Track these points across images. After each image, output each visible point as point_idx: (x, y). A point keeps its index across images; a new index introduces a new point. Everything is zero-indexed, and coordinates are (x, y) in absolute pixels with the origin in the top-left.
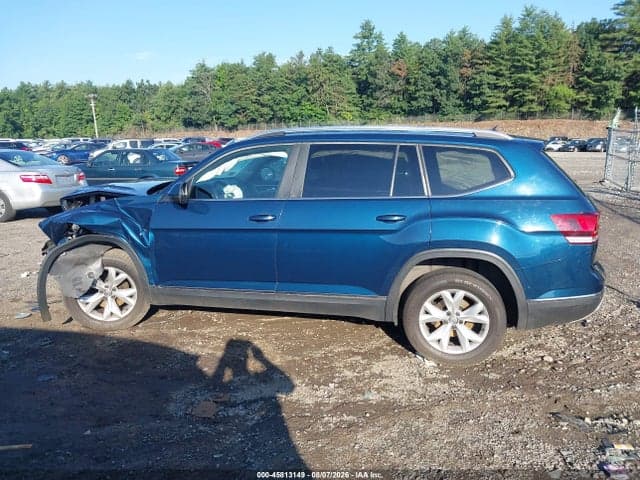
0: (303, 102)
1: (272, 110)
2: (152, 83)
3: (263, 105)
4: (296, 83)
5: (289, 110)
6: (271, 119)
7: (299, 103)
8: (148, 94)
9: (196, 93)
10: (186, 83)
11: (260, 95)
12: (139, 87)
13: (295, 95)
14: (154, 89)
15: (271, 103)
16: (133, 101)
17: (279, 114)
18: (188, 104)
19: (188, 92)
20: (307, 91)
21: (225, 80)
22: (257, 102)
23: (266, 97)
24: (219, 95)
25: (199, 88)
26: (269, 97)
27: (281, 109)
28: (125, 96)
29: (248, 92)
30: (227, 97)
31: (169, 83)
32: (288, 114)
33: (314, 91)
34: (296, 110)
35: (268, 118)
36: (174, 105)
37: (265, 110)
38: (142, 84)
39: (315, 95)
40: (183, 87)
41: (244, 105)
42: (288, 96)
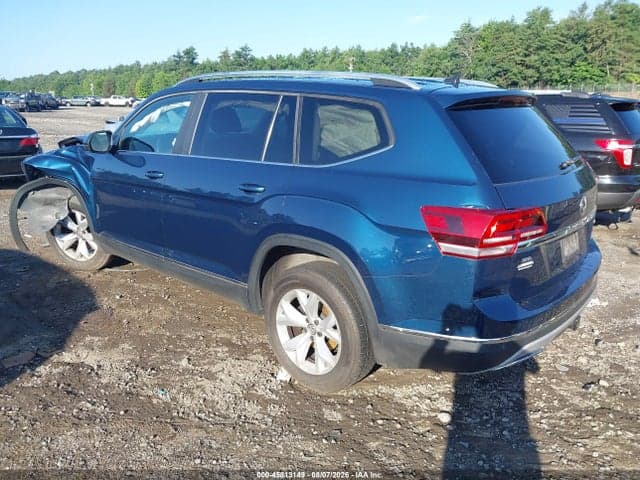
0: (578, 62)
1: (538, 71)
2: (415, 46)
3: (528, 67)
4: (573, 40)
5: (558, 71)
6: (535, 82)
7: (572, 63)
8: (410, 57)
9: (455, 55)
10: (449, 46)
11: (526, 56)
12: (403, 50)
13: (569, 54)
14: (416, 52)
15: (537, 64)
16: (395, 64)
17: (546, 76)
18: (447, 67)
19: (449, 54)
20: (585, 49)
21: (489, 41)
22: (523, 64)
23: (534, 57)
24: (480, 57)
25: (461, 50)
26: (536, 57)
27: (549, 71)
28: (389, 60)
29: (514, 52)
30: (488, 59)
31: (433, 45)
32: (556, 76)
33: (594, 49)
34: (568, 72)
35: (531, 81)
36: (434, 67)
37: (530, 72)
38: (406, 47)
39: (593, 54)
40: (445, 49)
41: (505, 67)
42: (559, 56)
